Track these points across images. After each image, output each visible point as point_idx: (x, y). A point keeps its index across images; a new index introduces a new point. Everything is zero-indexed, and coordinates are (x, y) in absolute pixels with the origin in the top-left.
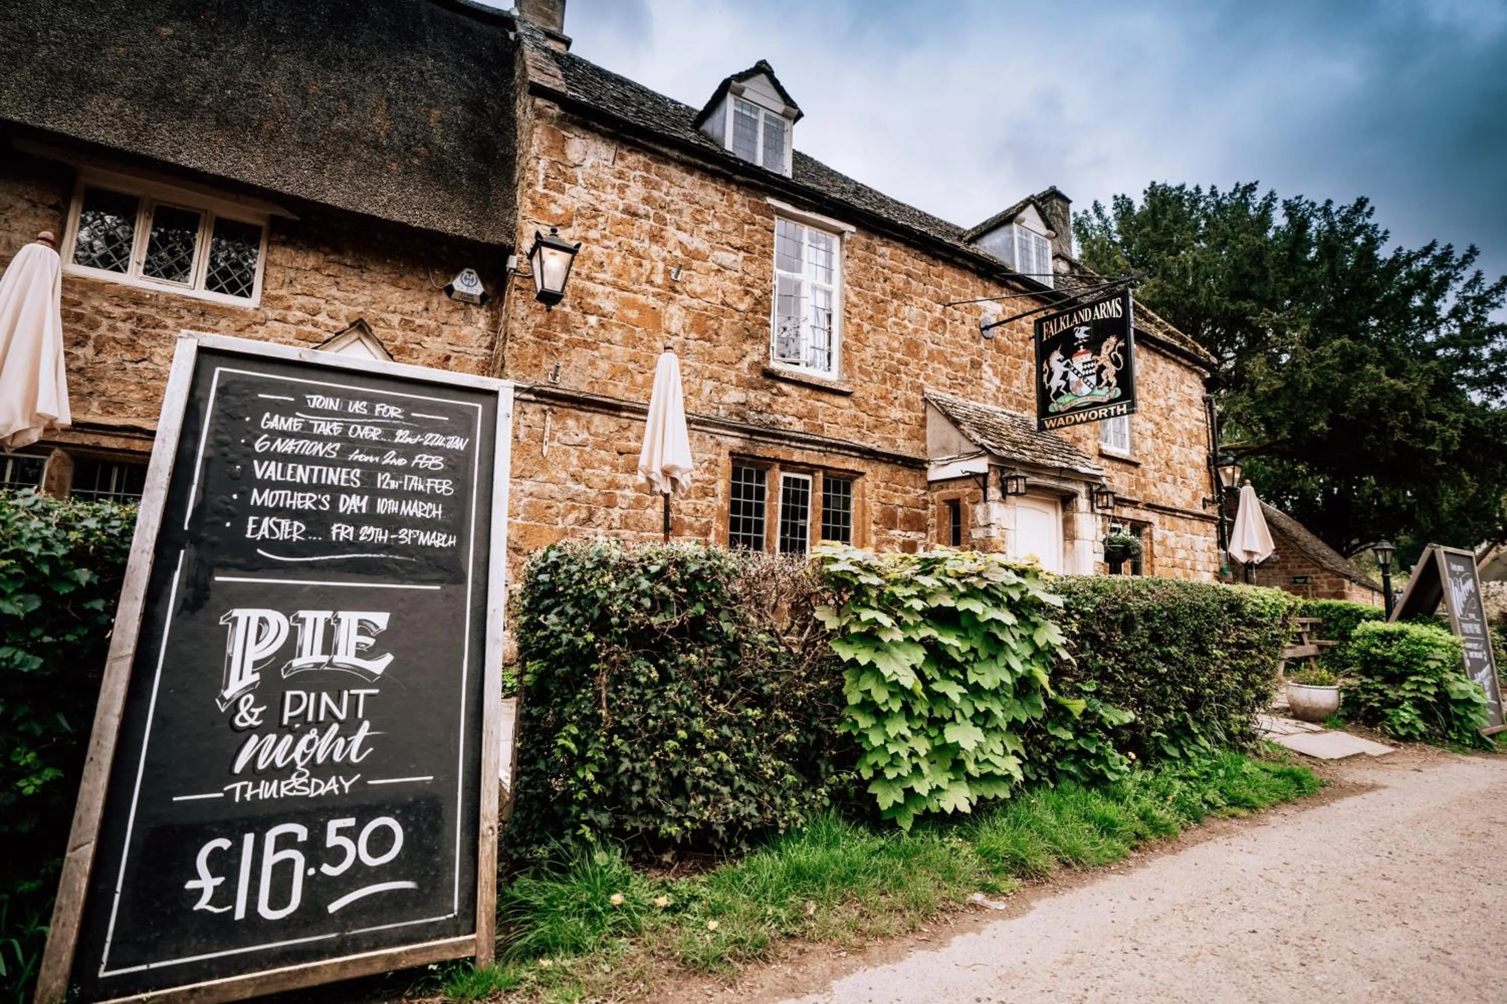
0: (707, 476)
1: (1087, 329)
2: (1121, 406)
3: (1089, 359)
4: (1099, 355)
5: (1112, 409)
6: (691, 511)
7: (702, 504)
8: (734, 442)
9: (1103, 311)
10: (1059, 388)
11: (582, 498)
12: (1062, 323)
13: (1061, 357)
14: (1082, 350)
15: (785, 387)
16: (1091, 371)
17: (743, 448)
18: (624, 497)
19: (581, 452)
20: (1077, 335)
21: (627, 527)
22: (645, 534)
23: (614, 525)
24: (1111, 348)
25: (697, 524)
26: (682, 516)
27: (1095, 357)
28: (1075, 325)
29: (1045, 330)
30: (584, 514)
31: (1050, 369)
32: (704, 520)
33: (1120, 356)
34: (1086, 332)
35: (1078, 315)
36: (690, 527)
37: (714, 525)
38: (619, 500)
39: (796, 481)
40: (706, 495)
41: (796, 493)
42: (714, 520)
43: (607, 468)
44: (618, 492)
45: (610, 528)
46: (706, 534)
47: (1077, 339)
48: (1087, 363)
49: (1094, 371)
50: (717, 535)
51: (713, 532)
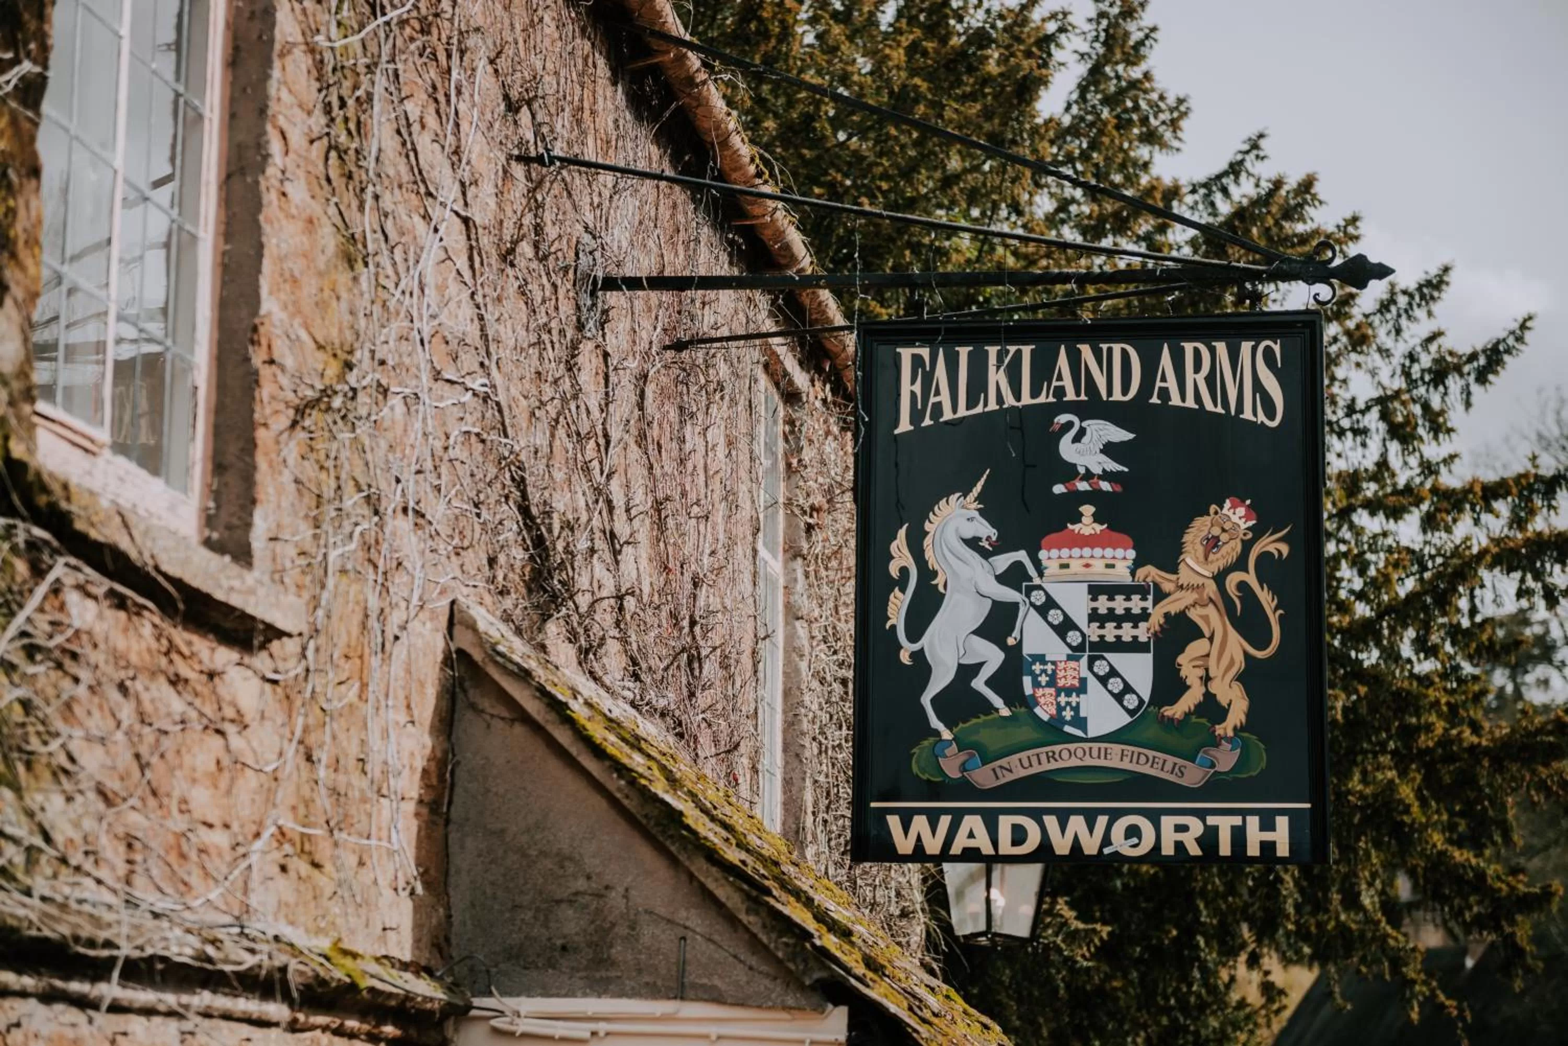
1: (1120, 435)
2: (1267, 824)
3: (1121, 574)
4: (1171, 565)
5: (1225, 824)
9: (1195, 379)
10: (967, 672)
12: (997, 377)
13: (985, 530)
14: (1088, 526)
16: (1127, 632)
20: (1067, 449)
24: (1230, 551)
27: (1149, 573)
28: (1062, 406)
29: (908, 387)
31: (927, 574)
33: (1266, 598)
34: (1109, 449)
35: (1075, 360)
47: (1069, 472)
48: (1111, 591)
49: (1143, 633)
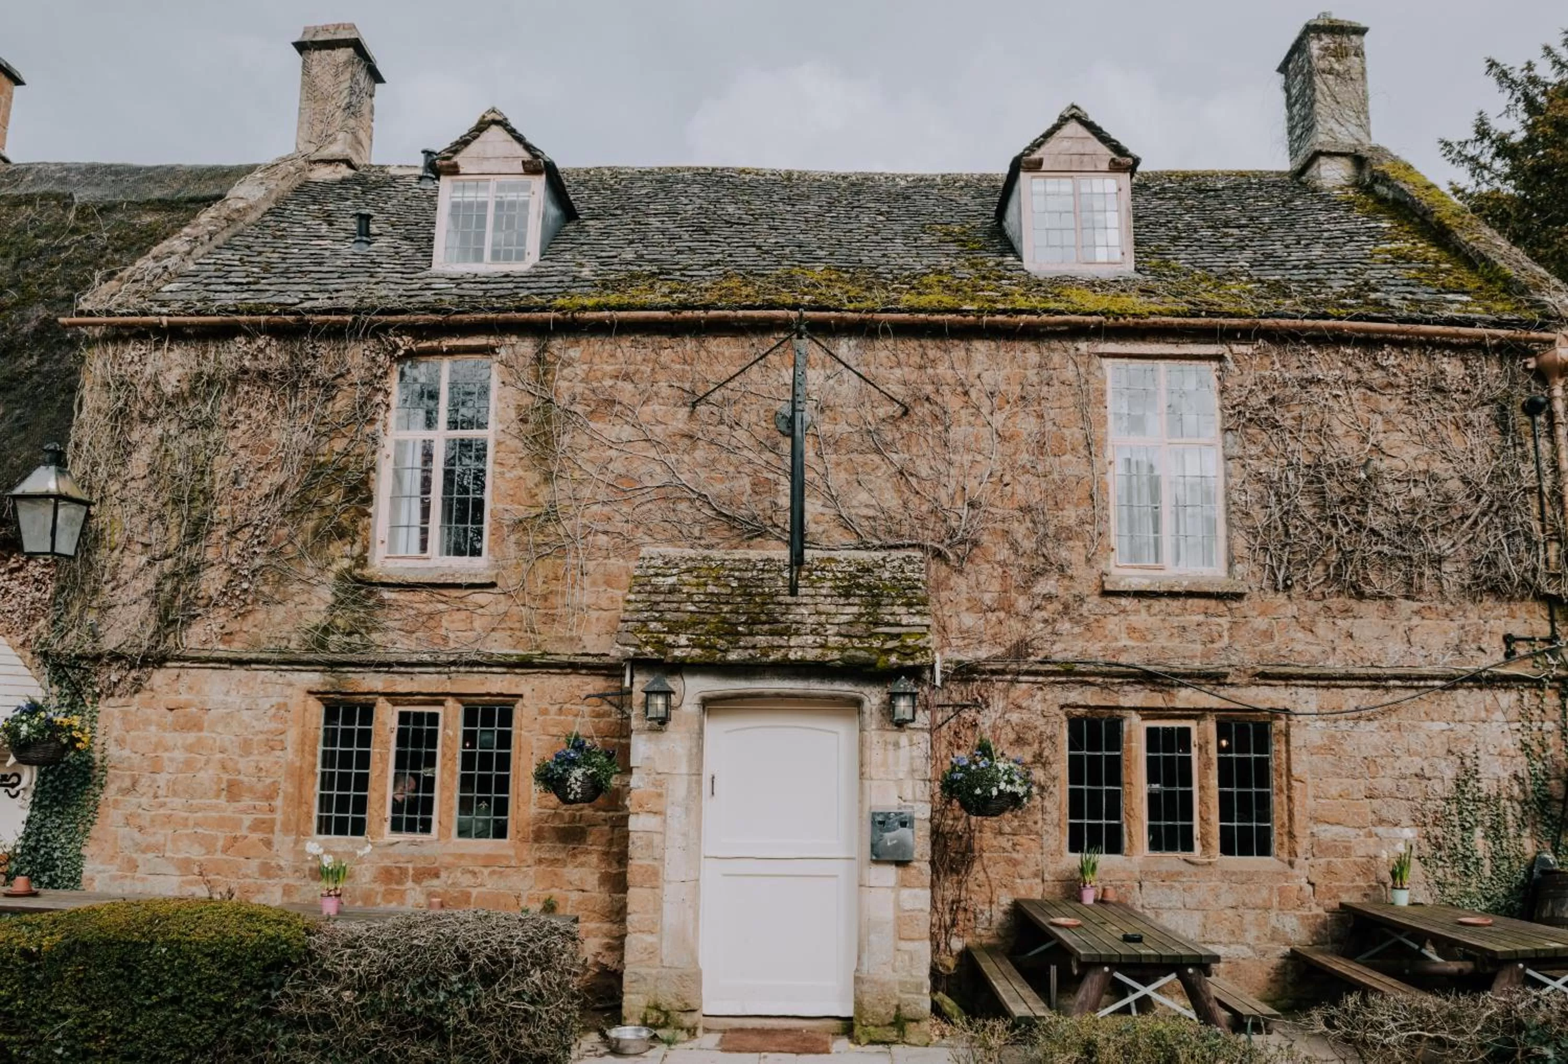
0: (273, 726)
6: (252, 770)
7: (266, 761)
8: (314, 679)
11: (126, 765)
15: (387, 595)
17: (324, 684)
18: (171, 760)
19: (125, 713)
21: (175, 794)
22: (194, 802)
23: (160, 792)
25: (260, 786)
26: (241, 777)
30: (127, 783)
32: (268, 781)
36: (251, 790)
37: (283, 786)
38: (166, 763)
39: (419, 717)
40: (273, 749)
41: (418, 733)
42: (282, 780)
43: (153, 728)
44: (166, 755)
45: (156, 797)
46: (270, 797)
50: (285, 798)
51: (281, 794)
